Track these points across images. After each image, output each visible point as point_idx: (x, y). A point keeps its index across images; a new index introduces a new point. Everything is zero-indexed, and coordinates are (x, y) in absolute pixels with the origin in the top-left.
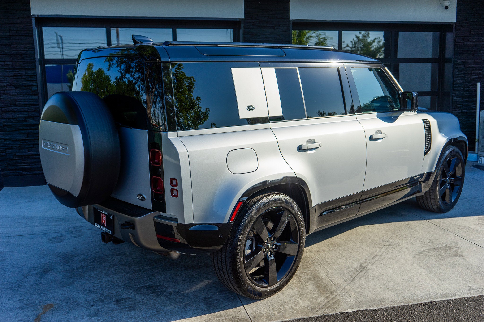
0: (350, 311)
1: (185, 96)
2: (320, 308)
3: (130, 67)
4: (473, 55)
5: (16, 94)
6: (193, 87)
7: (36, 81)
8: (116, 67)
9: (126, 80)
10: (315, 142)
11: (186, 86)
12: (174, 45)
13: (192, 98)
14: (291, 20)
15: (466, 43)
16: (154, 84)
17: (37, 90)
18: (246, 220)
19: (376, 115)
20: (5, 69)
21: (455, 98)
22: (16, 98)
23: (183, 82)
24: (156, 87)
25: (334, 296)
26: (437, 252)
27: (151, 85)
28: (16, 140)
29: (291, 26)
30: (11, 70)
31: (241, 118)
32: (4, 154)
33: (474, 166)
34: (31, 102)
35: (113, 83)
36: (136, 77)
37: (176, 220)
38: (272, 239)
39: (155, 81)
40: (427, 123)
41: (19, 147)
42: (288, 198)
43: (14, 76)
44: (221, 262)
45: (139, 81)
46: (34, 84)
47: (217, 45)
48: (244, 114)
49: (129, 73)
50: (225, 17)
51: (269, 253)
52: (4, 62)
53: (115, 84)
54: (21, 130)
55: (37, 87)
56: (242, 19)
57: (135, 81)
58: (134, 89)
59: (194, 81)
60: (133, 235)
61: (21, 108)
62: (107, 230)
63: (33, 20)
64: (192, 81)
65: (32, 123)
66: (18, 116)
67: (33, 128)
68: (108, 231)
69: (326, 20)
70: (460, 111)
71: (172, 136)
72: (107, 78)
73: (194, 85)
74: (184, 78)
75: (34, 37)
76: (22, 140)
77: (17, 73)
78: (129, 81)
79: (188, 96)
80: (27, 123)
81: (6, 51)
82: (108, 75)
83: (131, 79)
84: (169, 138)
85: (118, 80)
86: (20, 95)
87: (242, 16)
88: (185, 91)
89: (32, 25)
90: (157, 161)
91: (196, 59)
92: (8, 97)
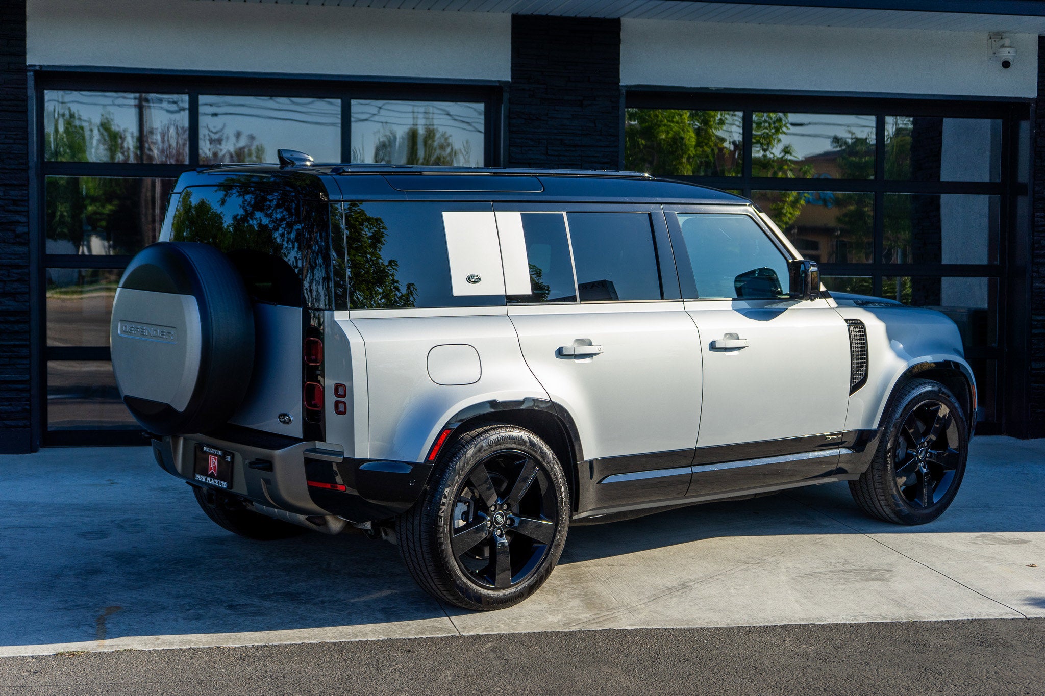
1: (364, 257)
3: (265, 200)
6: (383, 239)
7: (26, 213)
8: (237, 196)
9: (254, 223)
10: (591, 344)
11: (368, 238)
12: (350, 174)
13: (380, 261)
14: (622, 86)
16: (312, 231)
17: (28, 233)
18: (456, 463)
19: (731, 304)
23: (360, 229)
24: (316, 236)
27: (308, 235)
29: (623, 101)
31: (455, 294)
34: (11, 259)
35: (228, 226)
36: (276, 218)
37: (341, 454)
38: (505, 507)
39: (315, 227)
40: (857, 327)
42: (535, 439)
44: (413, 534)
45: (283, 226)
46: (23, 219)
47: (421, 172)
48: (460, 288)
49: (261, 210)
50: (466, 78)
51: (499, 532)
53: (230, 228)
55: (28, 226)
56: (506, 82)
57: (274, 226)
58: (271, 241)
59: (384, 228)
60: (268, 482)
62: (219, 483)
63: (30, 76)
64: (379, 229)
67: (12, 319)
68: (221, 484)
69: (707, 88)
71: (340, 316)
72: (218, 218)
73: (383, 236)
74: (363, 221)
75: (29, 114)
78: (260, 225)
79: (372, 256)
82: (219, 212)
83: (265, 221)
84: (335, 319)
85: (239, 222)
87: (506, 75)
88: (366, 247)
89: (26, 88)
90: (314, 357)
91: (384, 197)
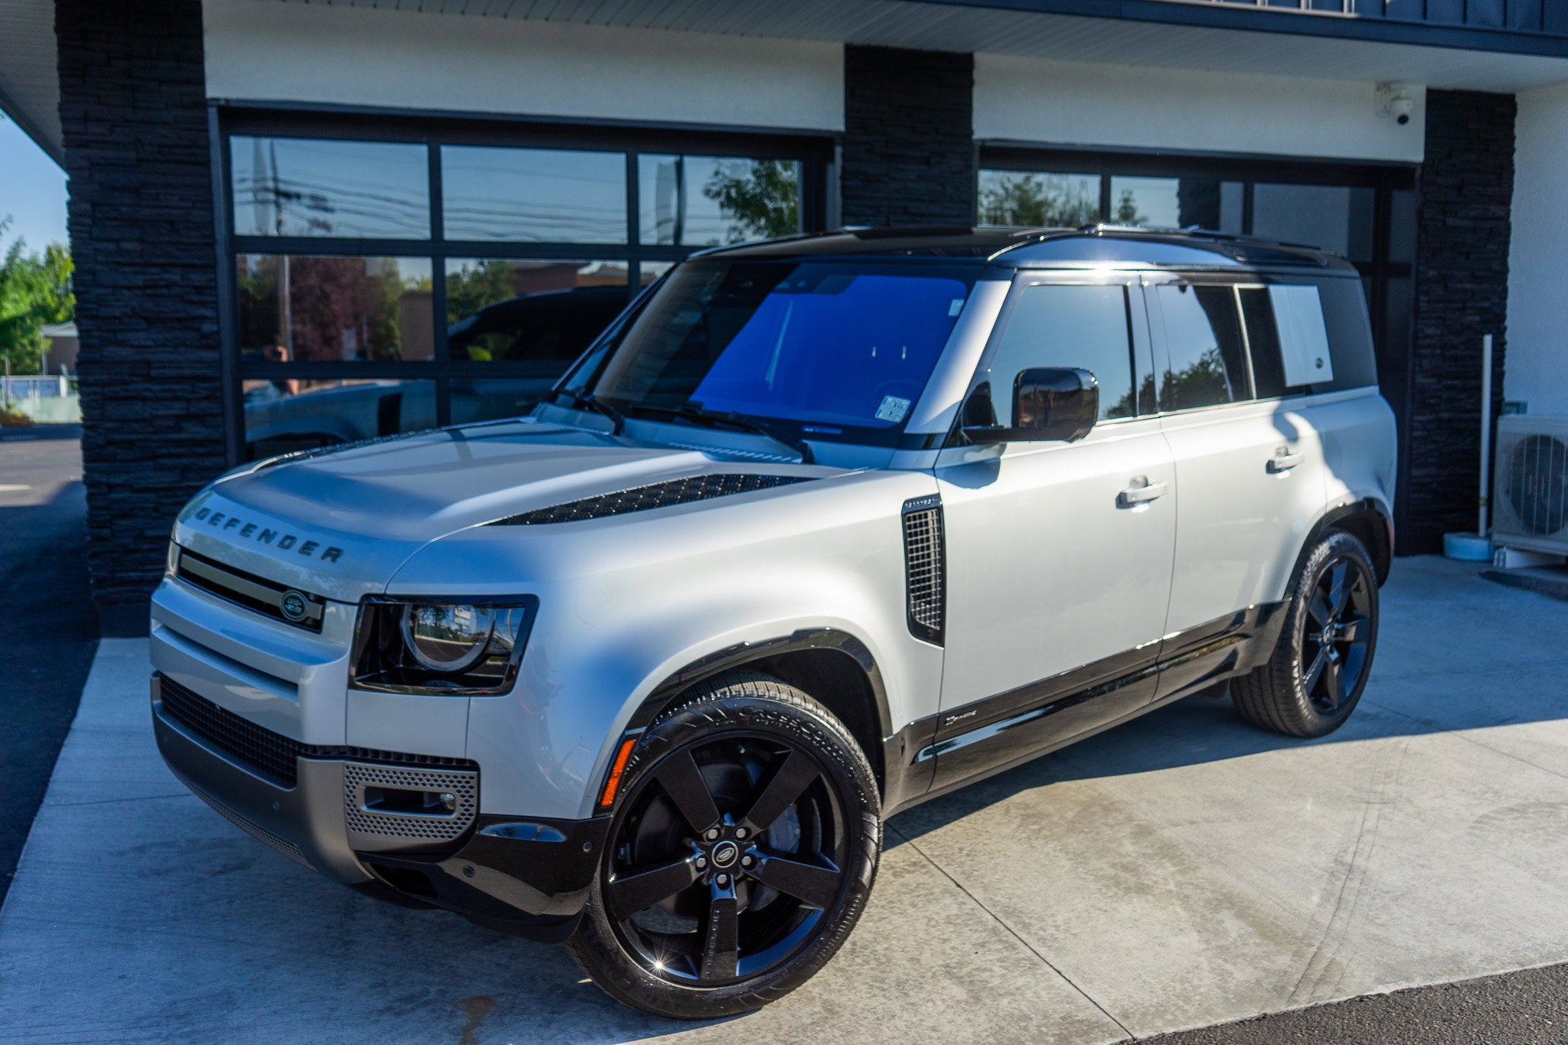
0: (1386, 990)
2: (1297, 987)
4: (1468, 258)
5: (150, 343)
7: (215, 305)
14: (975, 140)
15: (1450, 221)
17: (218, 333)
20: (119, 264)
21: (1420, 379)
22: (150, 357)
25: (1314, 949)
26: (1525, 818)
28: (146, 490)
30: (137, 269)
32: (106, 532)
33: (1483, 575)
34: (196, 368)
41: (156, 510)
43: (145, 287)
46: (209, 313)
52: (117, 241)
54: (164, 456)
55: (218, 323)
56: (838, 133)
61: (165, 387)
63: (213, 114)
65: (199, 436)
66: (155, 412)
70: (1432, 417)
76: (163, 489)
77: (156, 277)
80: (182, 436)
81: (124, 209)
86: (164, 345)
87: (838, 124)
92: (124, 352)
